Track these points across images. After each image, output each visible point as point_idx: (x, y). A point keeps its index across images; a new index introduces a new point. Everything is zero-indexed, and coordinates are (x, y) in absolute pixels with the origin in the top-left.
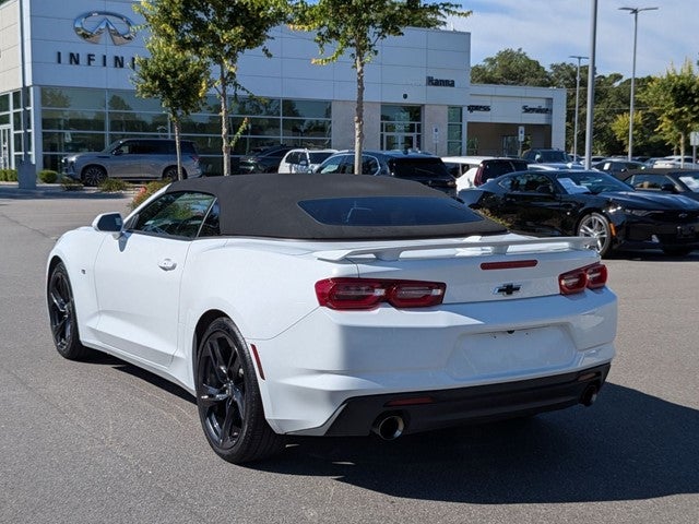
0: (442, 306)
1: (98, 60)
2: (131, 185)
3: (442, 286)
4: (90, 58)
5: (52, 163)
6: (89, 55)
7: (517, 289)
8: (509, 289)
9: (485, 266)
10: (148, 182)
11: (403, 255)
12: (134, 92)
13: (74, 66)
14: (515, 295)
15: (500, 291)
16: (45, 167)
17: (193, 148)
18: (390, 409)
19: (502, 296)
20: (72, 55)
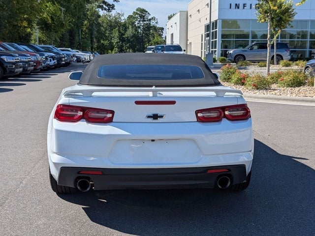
0: (112, 124)
1: (248, 6)
2: (253, 64)
3: (112, 112)
4: (244, 5)
5: (224, 54)
6: (244, 4)
7: (161, 117)
8: (155, 117)
9: (137, 103)
10: (259, 62)
11: (94, 94)
12: (257, 20)
13: (237, 10)
14: (160, 120)
15: (149, 117)
16: (222, 56)
17: (287, 46)
18: (81, 175)
19: (151, 120)
20: (236, 4)
